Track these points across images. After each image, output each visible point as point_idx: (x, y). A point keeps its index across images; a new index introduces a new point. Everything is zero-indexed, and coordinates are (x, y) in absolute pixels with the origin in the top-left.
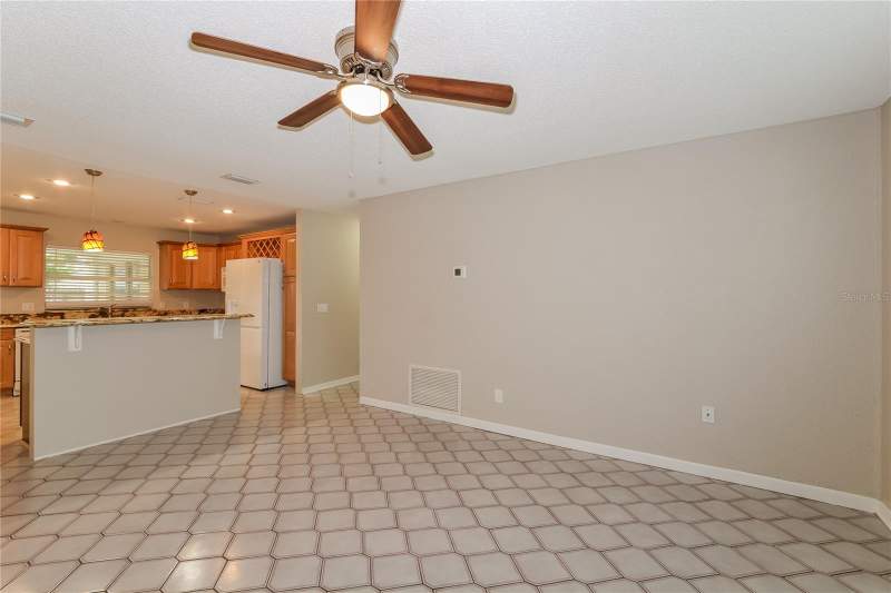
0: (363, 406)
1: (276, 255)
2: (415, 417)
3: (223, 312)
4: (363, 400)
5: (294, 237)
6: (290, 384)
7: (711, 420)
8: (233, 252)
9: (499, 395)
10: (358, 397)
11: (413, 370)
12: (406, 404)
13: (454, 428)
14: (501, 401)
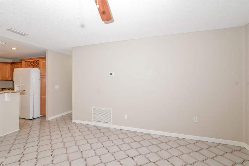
0: (74, 123)
1: (37, 67)
2: (94, 126)
3: (13, 89)
4: (74, 121)
5: (45, 60)
6: (43, 116)
7: (197, 121)
8: (18, 66)
9: (126, 117)
10: (72, 119)
11: (94, 109)
12: (91, 122)
13: (110, 129)
14: (127, 119)
